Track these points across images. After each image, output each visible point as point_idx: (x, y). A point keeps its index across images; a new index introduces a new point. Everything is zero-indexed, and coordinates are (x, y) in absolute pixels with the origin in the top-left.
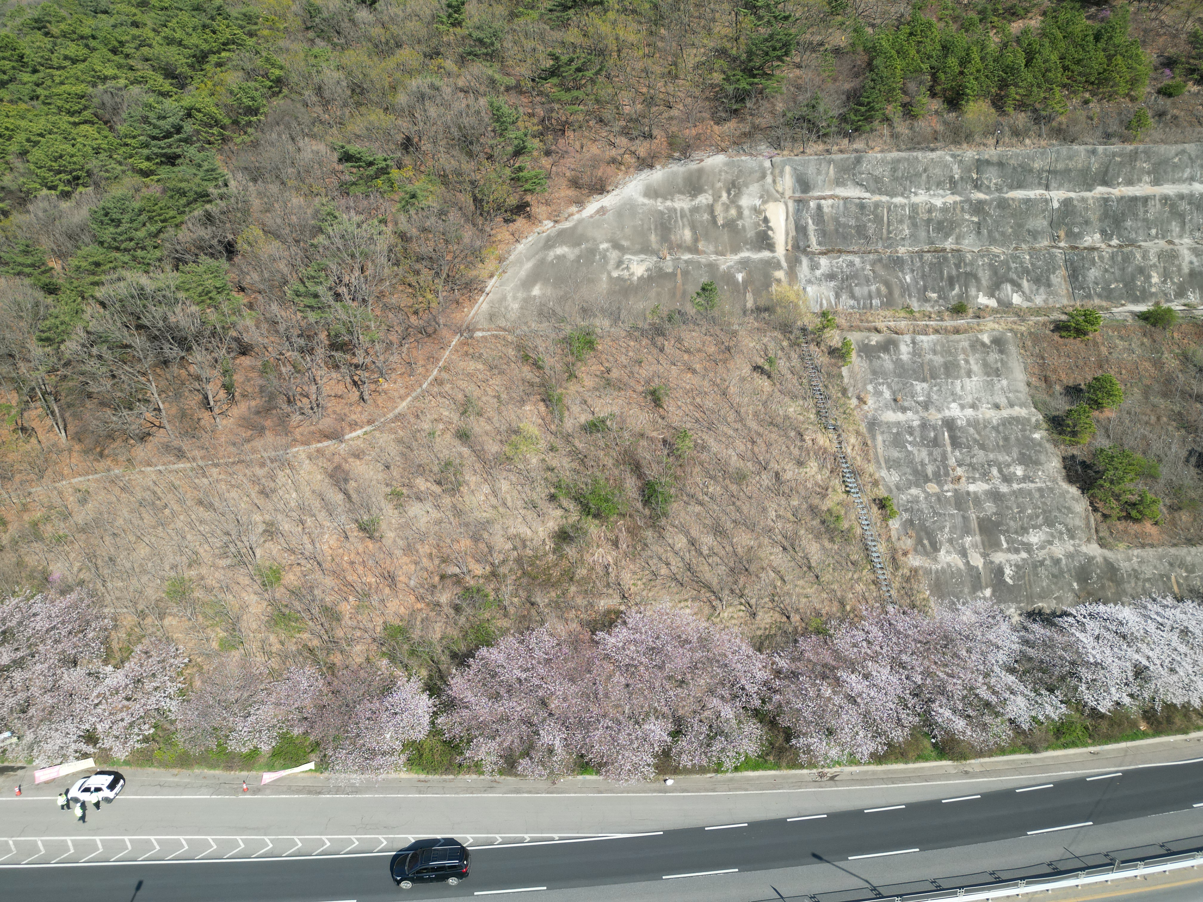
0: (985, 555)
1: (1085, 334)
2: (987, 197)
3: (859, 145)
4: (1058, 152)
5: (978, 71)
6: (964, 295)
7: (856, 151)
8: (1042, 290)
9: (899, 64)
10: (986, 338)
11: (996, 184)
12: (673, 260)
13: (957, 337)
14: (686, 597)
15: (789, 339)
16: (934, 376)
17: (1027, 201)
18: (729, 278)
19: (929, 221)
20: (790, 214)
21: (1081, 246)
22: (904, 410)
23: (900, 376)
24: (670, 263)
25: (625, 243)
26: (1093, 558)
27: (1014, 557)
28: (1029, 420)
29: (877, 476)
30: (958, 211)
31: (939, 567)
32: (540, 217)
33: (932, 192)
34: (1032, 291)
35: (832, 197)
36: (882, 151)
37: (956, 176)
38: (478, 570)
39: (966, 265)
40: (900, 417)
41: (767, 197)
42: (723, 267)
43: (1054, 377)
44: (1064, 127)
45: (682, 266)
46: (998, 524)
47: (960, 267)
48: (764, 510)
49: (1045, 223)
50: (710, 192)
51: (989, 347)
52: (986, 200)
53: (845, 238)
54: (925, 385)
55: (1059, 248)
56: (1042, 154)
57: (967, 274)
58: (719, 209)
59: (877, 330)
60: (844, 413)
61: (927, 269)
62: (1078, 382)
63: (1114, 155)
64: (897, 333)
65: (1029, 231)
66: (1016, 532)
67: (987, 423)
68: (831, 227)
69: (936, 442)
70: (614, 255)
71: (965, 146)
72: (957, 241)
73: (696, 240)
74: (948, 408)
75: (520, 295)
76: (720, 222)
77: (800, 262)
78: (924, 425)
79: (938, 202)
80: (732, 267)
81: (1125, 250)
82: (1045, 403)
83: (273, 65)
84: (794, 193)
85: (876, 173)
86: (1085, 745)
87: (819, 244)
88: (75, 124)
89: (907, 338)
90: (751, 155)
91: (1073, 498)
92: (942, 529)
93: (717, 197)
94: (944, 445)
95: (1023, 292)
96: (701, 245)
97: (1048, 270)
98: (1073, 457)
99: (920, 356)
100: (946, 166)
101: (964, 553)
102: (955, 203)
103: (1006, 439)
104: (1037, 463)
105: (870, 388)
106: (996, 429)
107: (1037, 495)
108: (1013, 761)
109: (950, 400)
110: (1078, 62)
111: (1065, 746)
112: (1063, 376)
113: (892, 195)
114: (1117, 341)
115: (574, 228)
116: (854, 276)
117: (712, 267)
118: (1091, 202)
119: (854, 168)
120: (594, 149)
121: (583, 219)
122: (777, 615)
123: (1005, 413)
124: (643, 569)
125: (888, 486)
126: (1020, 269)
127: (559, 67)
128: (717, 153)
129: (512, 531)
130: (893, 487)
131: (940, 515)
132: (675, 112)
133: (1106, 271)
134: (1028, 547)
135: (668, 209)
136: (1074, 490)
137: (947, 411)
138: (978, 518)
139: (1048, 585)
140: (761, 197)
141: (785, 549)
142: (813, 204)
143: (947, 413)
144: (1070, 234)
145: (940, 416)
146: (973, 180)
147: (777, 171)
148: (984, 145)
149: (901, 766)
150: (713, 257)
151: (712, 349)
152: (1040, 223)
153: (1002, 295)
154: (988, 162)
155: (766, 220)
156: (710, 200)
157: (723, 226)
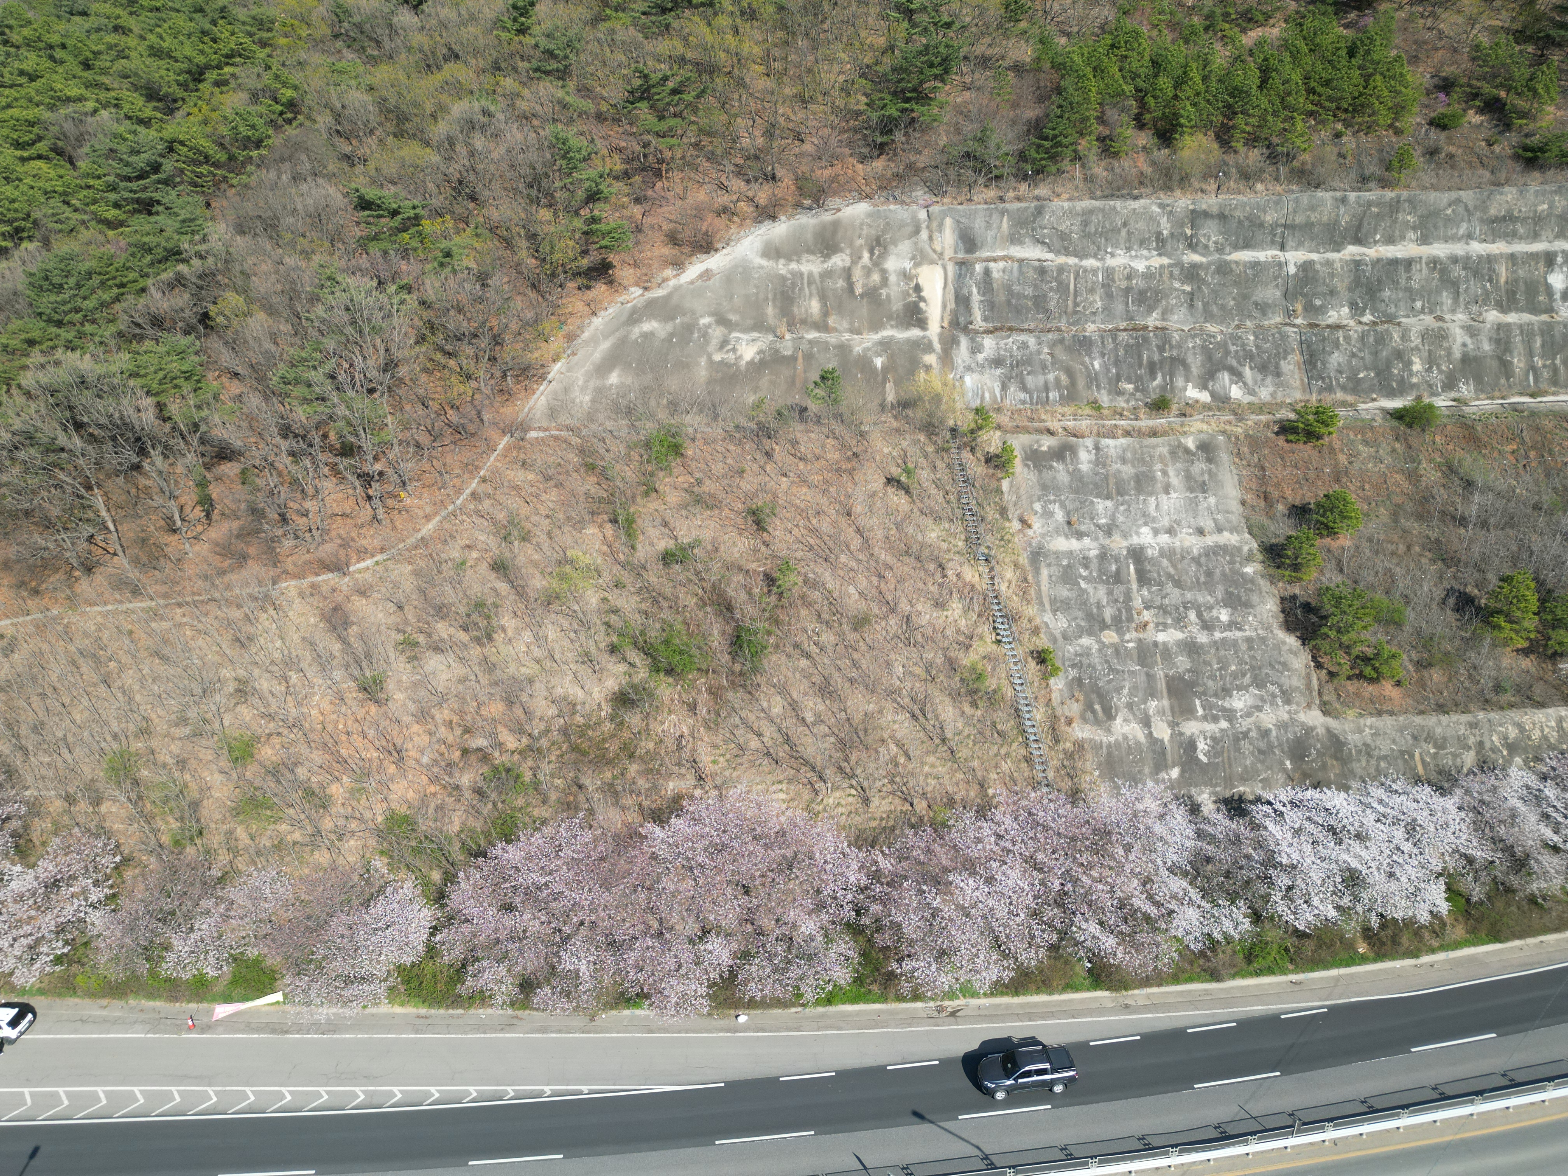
0: (1173, 725)
1: (1319, 437)
2: (1204, 260)
3: (1042, 190)
4: (1297, 201)
5: (1198, 94)
6: (1168, 387)
7: (1038, 198)
8: (1269, 380)
9: (1093, 85)
10: (1190, 443)
11: (1216, 243)
12: (793, 339)
13: (1154, 441)
14: (781, 777)
15: (935, 443)
16: (1120, 493)
17: (1255, 265)
18: (864, 363)
19: (1128, 290)
20: (950, 280)
21: (1323, 323)
22: (1080, 535)
23: (1077, 492)
24: (789, 344)
25: (733, 317)
26: (1313, 729)
27: (1211, 728)
28: (1239, 549)
29: (1038, 621)
30: (1165, 277)
31: (1112, 740)
32: (625, 282)
33: (1133, 253)
34: (1256, 382)
35: (1004, 258)
36: (1070, 199)
37: (1165, 232)
38: (511, 742)
39: (1171, 347)
40: (1074, 545)
41: (920, 258)
42: (858, 349)
43: (1275, 494)
44: (1309, 167)
45: (805, 347)
46: (1192, 684)
47: (1164, 350)
48: (888, 664)
49: (1278, 293)
50: (848, 251)
51: (1194, 454)
52: (1202, 264)
53: (1018, 312)
54: (1109, 503)
55: (1294, 326)
56: (1277, 203)
57: (1173, 359)
58: (857, 274)
59: (1050, 432)
60: (1002, 539)
61: (1121, 352)
62: (1307, 500)
63: (1370, 204)
64: (1075, 436)
65: (1256, 304)
66: (1216, 695)
67: (1185, 553)
68: (1001, 297)
69: (1118, 578)
70: (717, 333)
71: (1178, 193)
72: (1164, 317)
73: (825, 314)
74: (1138, 534)
75: (592, 384)
76: (858, 290)
77: (958, 343)
78: (1103, 556)
79: (1140, 266)
80: (868, 349)
81: (1379, 328)
82: (1262, 527)
83: (284, 84)
84: (956, 252)
85: (1062, 227)
86: (1284, 972)
87: (985, 319)
88: (23, 160)
89: (1089, 442)
90: (903, 203)
91: (1290, 651)
92: (1119, 690)
93: (856, 258)
94: (1129, 581)
95: (1245, 384)
96: (831, 321)
97: (1278, 354)
98: (1294, 597)
99: (1104, 465)
100: (1152, 218)
101: (1146, 722)
102: (1162, 266)
103: (1209, 574)
104: (1248, 605)
105: (1037, 506)
106: (1196, 560)
107: (1244, 647)
108: (1190, 991)
109: (1140, 522)
110: (1327, 83)
111: (1258, 973)
112: (1288, 493)
113: (1082, 255)
114: (1360, 447)
115: (668, 297)
116: (1027, 361)
117: (843, 349)
118: (1337, 265)
119: (1034, 221)
120: (700, 196)
121: (681, 286)
122: (897, 801)
123: (1210, 540)
124: (727, 741)
125: (1052, 634)
126: (1241, 353)
127: (650, 87)
128: (861, 199)
129: (559, 691)
130: (1059, 636)
131: (1118, 672)
132: (808, 147)
133: (1354, 355)
134: (1230, 715)
135: (793, 273)
136: (1292, 641)
137: (1135, 537)
138: (1166, 676)
139: (1253, 763)
140: (913, 258)
141: (913, 715)
142: (979, 268)
143: (1135, 540)
144: (1309, 308)
145: (1125, 544)
146: (1186, 238)
147: (934, 225)
148: (1202, 191)
149: (1043, 998)
150: (847, 336)
151: (834, 456)
152: (1271, 293)
153: (1217, 387)
154: (1206, 214)
155: (918, 288)
156: (848, 263)
157: (862, 296)
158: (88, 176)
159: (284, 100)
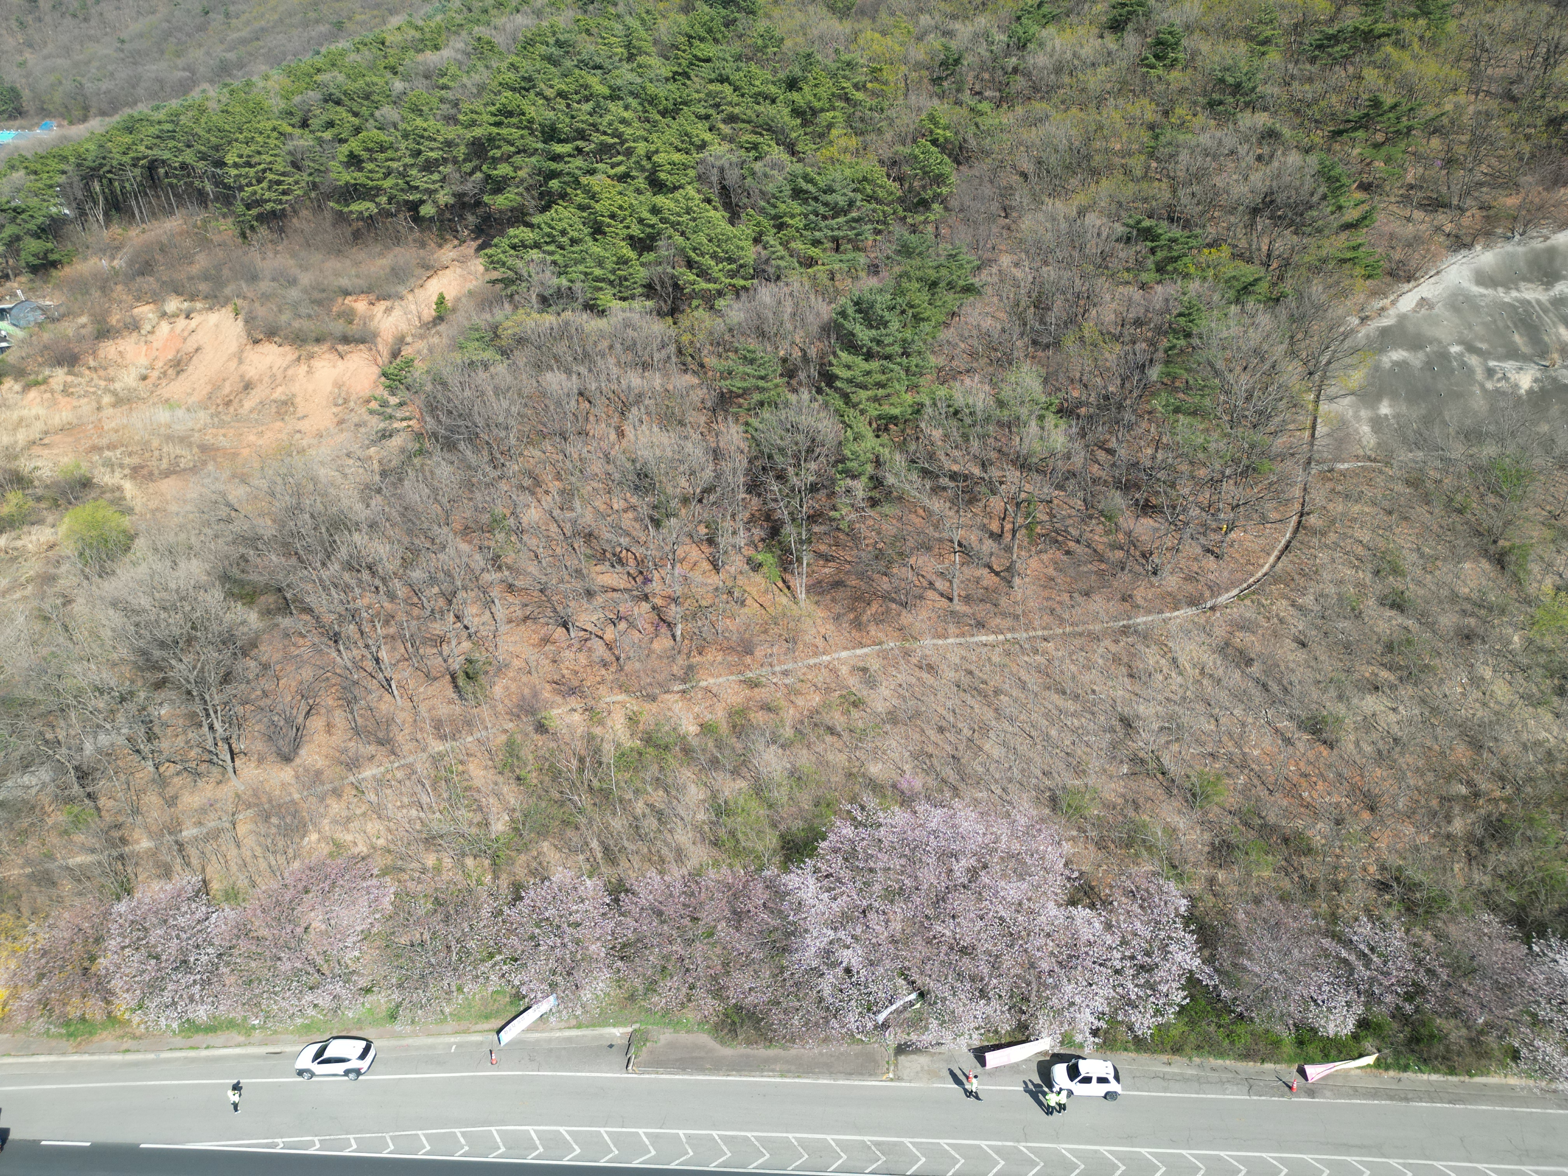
128: (1561, 228)
129: (1527, 737)
158: (785, 214)
159: (941, 140)
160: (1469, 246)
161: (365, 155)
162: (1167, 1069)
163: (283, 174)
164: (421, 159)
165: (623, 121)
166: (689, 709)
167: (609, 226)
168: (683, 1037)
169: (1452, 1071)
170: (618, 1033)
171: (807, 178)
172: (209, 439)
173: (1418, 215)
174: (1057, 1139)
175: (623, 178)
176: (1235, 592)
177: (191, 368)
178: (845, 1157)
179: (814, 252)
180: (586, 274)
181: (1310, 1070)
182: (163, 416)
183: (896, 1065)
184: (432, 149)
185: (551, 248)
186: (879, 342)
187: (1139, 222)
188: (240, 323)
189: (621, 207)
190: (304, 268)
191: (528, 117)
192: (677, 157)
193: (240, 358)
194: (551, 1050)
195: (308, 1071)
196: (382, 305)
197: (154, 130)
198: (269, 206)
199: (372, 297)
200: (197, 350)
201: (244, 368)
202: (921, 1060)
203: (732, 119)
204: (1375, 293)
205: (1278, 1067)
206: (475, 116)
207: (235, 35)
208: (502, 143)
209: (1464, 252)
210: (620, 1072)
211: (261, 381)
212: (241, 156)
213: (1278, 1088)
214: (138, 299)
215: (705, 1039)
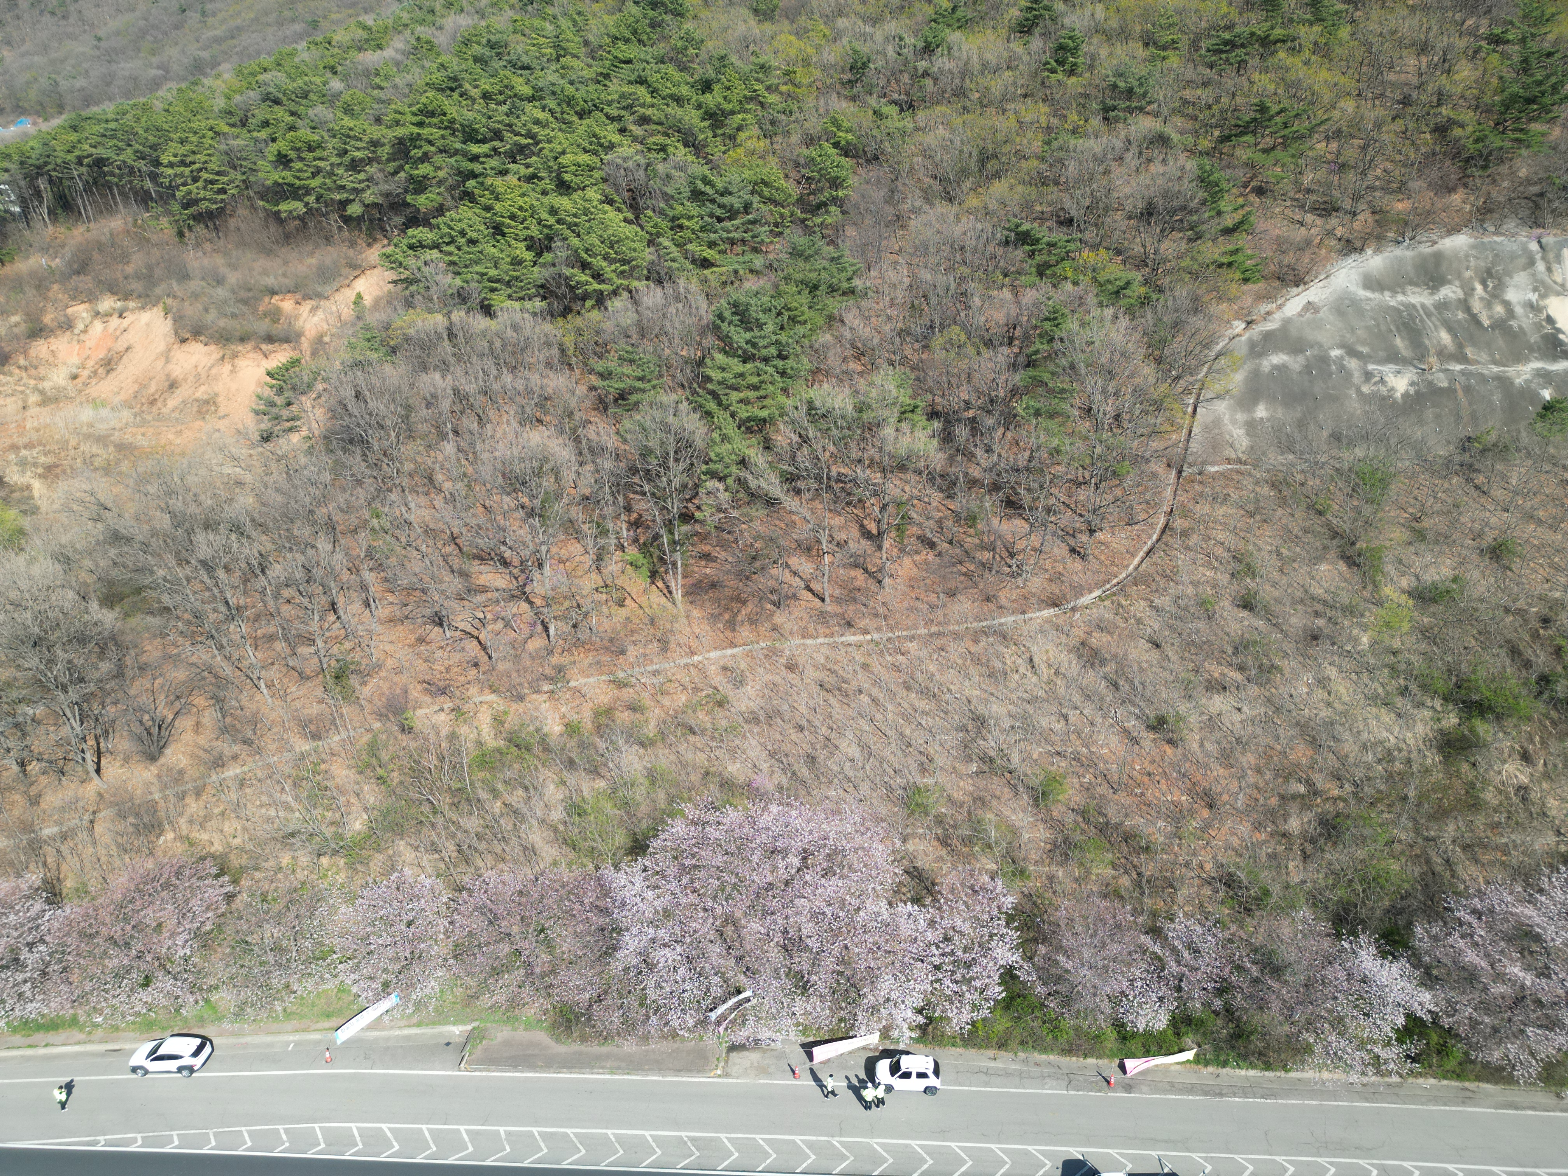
25: (1364, 350)
32: (1223, 316)
38: (1332, 789)
58: (1477, 306)
70: (1353, 364)
76: (1486, 323)
83: (839, 127)
128: (1450, 233)
129: (1367, 737)
140: (1535, 289)
156: (1460, 294)
157: (1493, 327)
158: (682, 216)
159: (843, 143)
160: (1361, 250)
161: (292, 154)
162: (992, 1064)
163: (218, 173)
164: (347, 159)
165: (537, 122)
166: (557, 709)
167: (510, 227)
168: (521, 1035)
169: (1268, 1066)
170: (457, 1031)
171: (706, 181)
172: (128, 438)
173: (1309, 218)
174: (871, 1133)
175: (531, 178)
176: (1097, 593)
177: (120, 368)
178: (659, 1152)
179: (710, 254)
180: (483, 275)
181: (1130, 1064)
182: (86, 414)
183: (726, 1062)
184: (358, 149)
185: (451, 248)
186: (754, 345)
187: (1018, 226)
188: (169, 322)
189: (521, 208)
190: (234, 267)
191: (449, 117)
192: (584, 158)
193: (167, 356)
194: (388, 1048)
195: (141, 1068)
196: (307, 306)
197: (98, 128)
198: (204, 205)
199: (298, 296)
200: (128, 349)
201: (170, 367)
202: (753, 1057)
203: (644, 120)
204: (1260, 298)
205: (1100, 1062)
206: (398, 116)
207: (210, 34)
208: (423, 143)
209: (1354, 256)
210: (452, 1069)
211: (185, 380)
212: (175, 156)
213: (1097, 1083)
214: (74, 298)
215: (542, 1037)
